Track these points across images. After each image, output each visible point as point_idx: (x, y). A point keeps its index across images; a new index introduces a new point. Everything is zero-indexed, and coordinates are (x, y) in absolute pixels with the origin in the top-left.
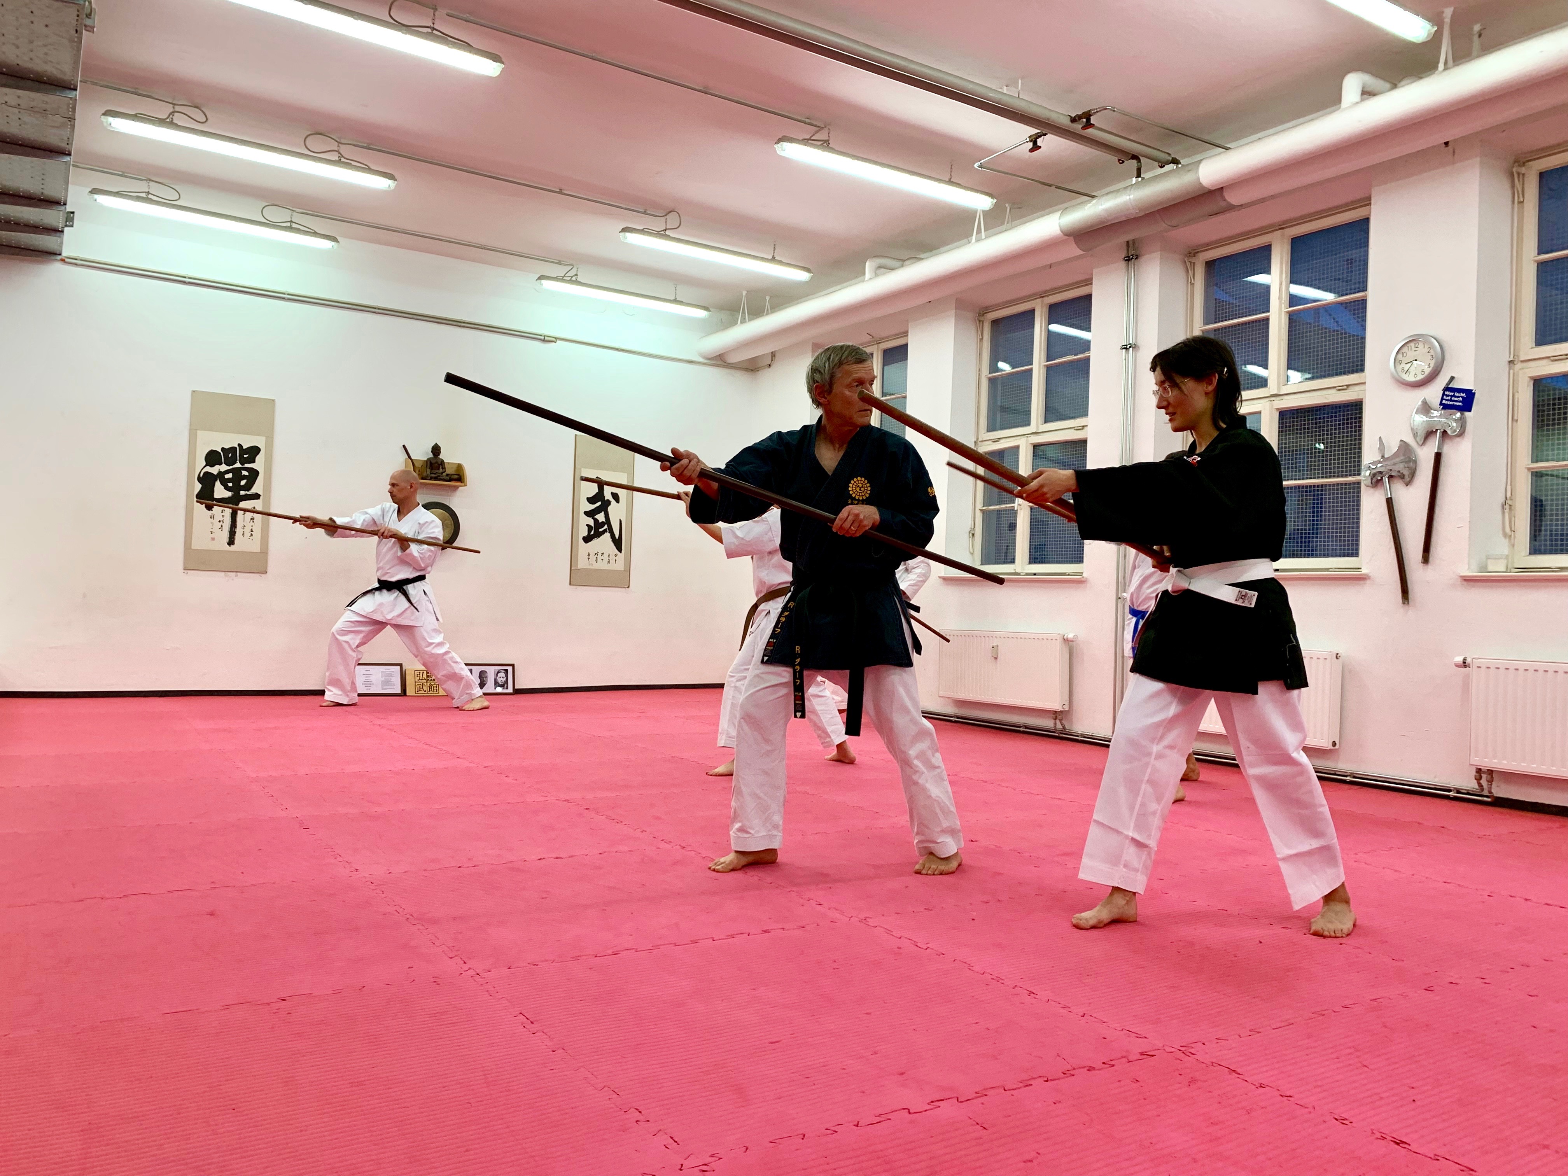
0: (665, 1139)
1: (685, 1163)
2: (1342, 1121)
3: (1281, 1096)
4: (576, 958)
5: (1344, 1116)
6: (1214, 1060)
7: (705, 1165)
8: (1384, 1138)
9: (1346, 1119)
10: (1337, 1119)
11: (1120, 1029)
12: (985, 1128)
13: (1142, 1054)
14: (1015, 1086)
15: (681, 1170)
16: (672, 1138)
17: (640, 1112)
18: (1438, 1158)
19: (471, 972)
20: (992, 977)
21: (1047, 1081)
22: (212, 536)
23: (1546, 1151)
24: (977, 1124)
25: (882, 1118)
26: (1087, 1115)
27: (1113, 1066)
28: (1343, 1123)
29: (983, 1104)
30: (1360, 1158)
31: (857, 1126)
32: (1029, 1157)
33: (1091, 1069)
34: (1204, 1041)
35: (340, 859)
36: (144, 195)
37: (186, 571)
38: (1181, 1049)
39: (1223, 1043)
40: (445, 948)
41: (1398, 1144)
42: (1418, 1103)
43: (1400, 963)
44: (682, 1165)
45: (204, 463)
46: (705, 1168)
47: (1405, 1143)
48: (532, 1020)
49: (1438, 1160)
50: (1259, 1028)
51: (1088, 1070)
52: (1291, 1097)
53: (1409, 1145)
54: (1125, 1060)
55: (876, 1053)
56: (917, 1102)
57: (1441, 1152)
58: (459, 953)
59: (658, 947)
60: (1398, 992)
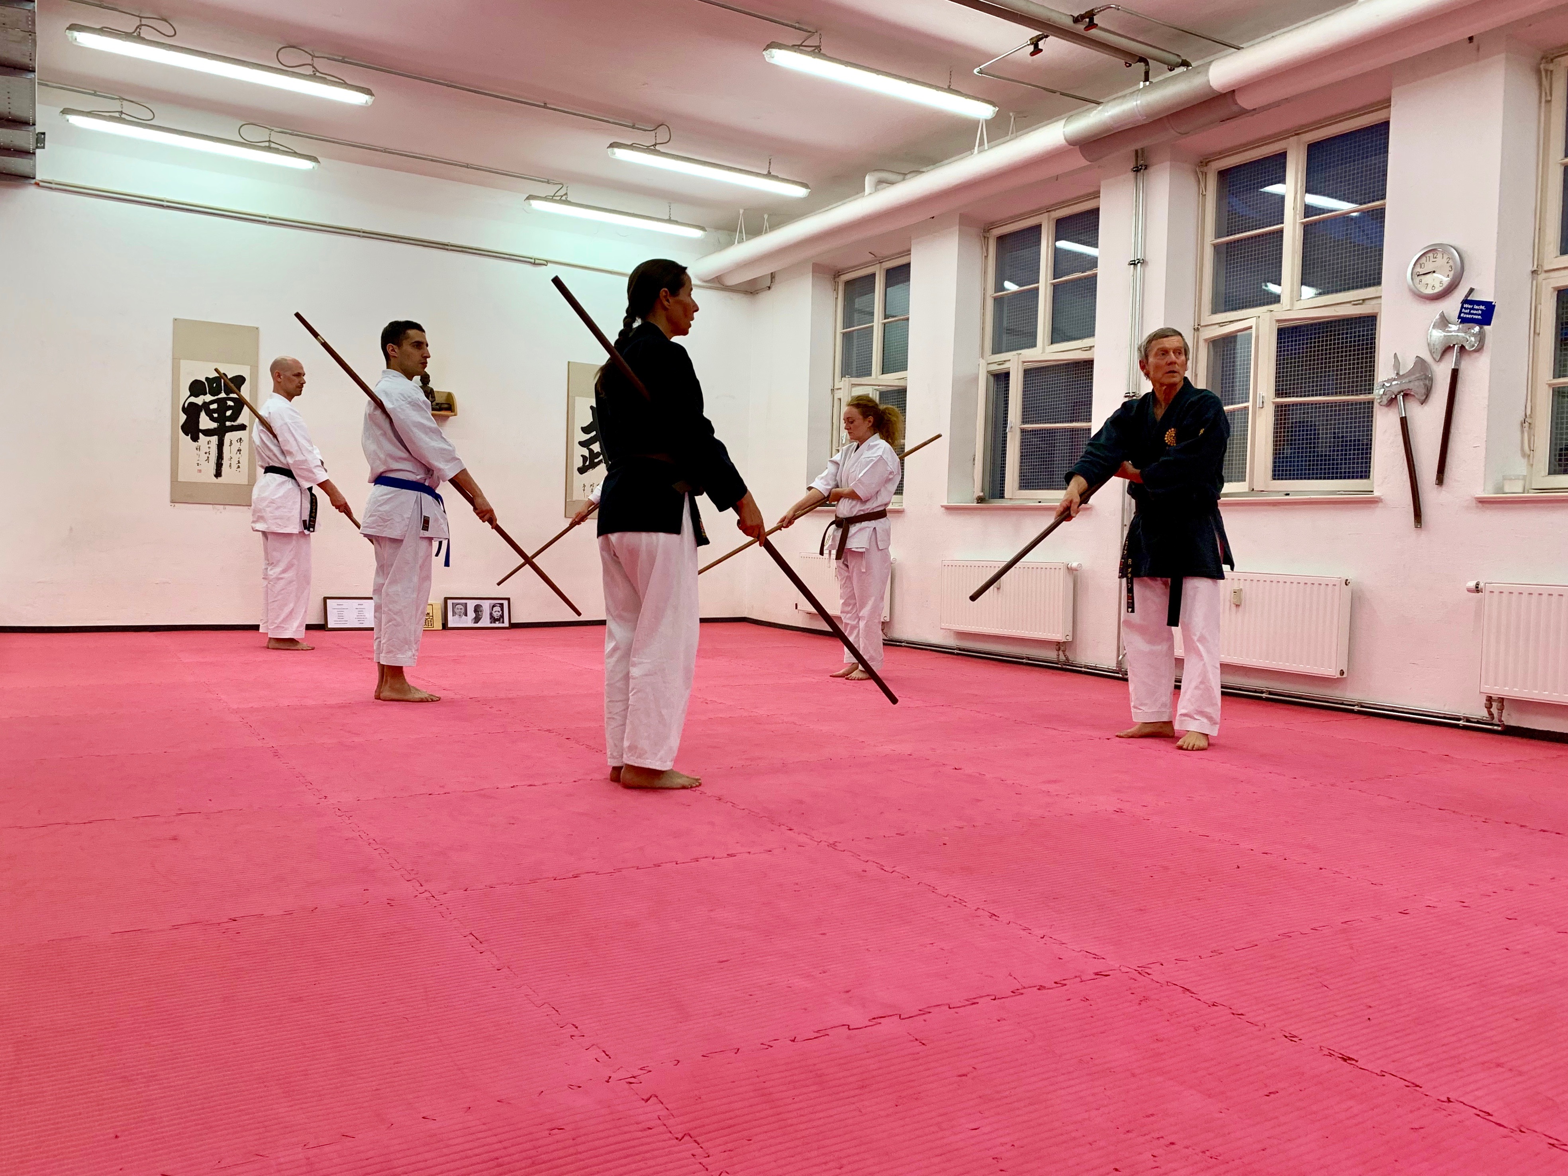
0: (596, 1053)
1: (613, 1075)
2: (1291, 1038)
3: (1233, 1014)
4: (534, 881)
5: (1294, 1033)
6: (1169, 980)
7: (634, 1077)
8: (1331, 1055)
9: (1295, 1037)
10: (1286, 1037)
11: (1079, 950)
12: (924, 1044)
13: (1097, 974)
14: (960, 1004)
15: (608, 1082)
16: (604, 1051)
17: (577, 1028)
18: (1384, 1074)
19: (427, 894)
20: (955, 899)
21: (994, 999)
22: (199, 468)
23: (1500, 1069)
24: (916, 1040)
25: (821, 1033)
26: (1031, 1031)
27: (1065, 985)
28: (1291, 1040)
29: (925, 1021)
30: (1303, 1074)
31: (793, 1041)
32: (963, 1071)
33: (1041, 988)
34: (1162, 961)
35: (310, 787)
36: (117, 115)
37: (173, 504)
38: (1138, 969)
39: (1181, 963)
40: (404, 872)
41: (1345, 1060)
42: (1373, 1022)
43: (1376, 887)
44: (610, 1077)
45: (189, 394)
46: (632, 1080)
47: (1353, 1060)
48: (481, 940)
49: (1384, 1076)
50: (1222, 949)
51: (1039, 989)
52: (1242, 1015)
53: (1357, 1061)
54: (1078, 979)
55: (824, 972)
56: (856, 1016)
57: (1390, 1068)
58: (416, 876)
59: (620, 870)
60: (1372, 915)
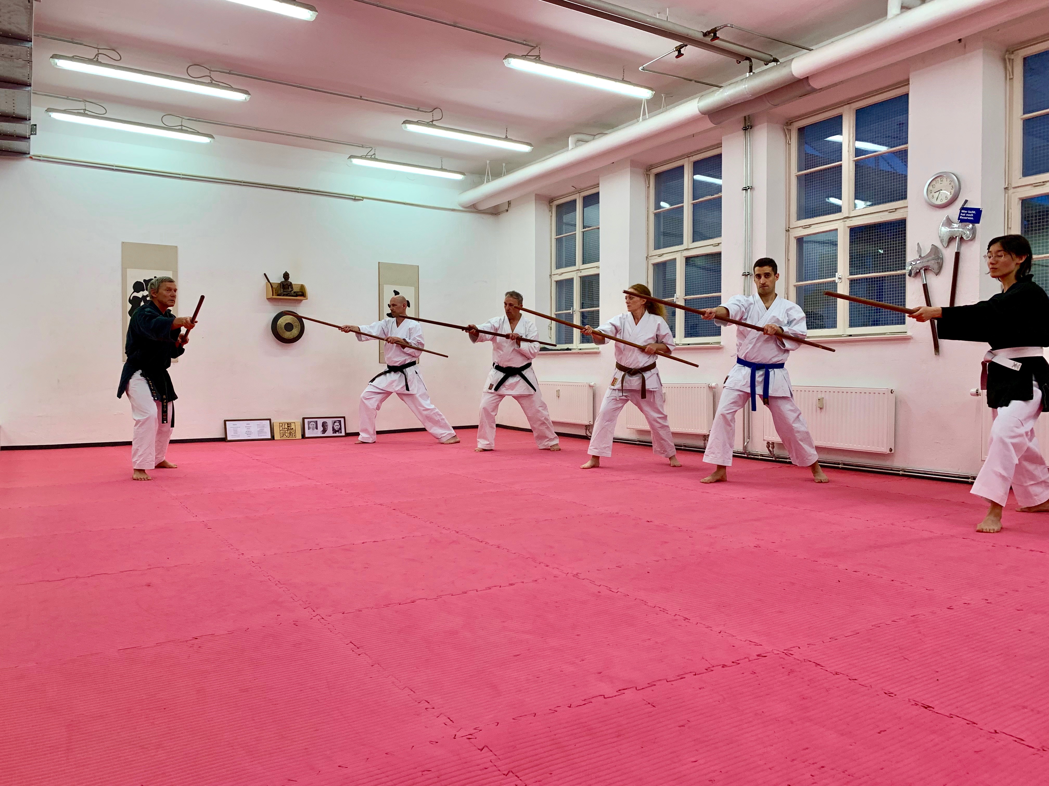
0: (443, 719)
1: (458, 734)
2: (889, 694)
3: (849, 679)
4: (387, 606)
5: (891, 691)
6: (805, 658)
7: (471, 735)
8: (917, 705)
9: (892, 693)
10: (886, 693)
11: (745, 640)
12: (654, 706)
13: (758, 656)
14: (673, 679)
15: (455, 738)
16: (449, 718)
17: (429, 703)
18: (952, 716)
19: (318, 617)
20: (660, 609)
21: (695, 675)
23: (1026, 710)
24: (649, 703)
25: (587, 701)
26: (722, 695)
27: (739, 664)
28: (890, 696)
29: (653, 691)
30: (900, 718)
31: (570, 707)
32: (681, 724)
33: (724, 666)
34: (799, 646)
35: (232, 547)
36: (82, 111)
38: (784, 651)
39: (811, 647)
40: (301, 602)
41: (926, 708)
42: (941, 681)
43: (931, 592)
44: (455, 735)
46: (470, 737)
47: (931, 707)
48: (358, 646)
49: (952, 717)
50: (837, 636)
51: (723, 667)
52: (856, 680)
53: (933, 708)
54: (747, 660)
55: (583, 660)
56: (608, 690)
57: (954, 712)
58: (310, 605)
59: (440, 596)
60: (930, 611)
